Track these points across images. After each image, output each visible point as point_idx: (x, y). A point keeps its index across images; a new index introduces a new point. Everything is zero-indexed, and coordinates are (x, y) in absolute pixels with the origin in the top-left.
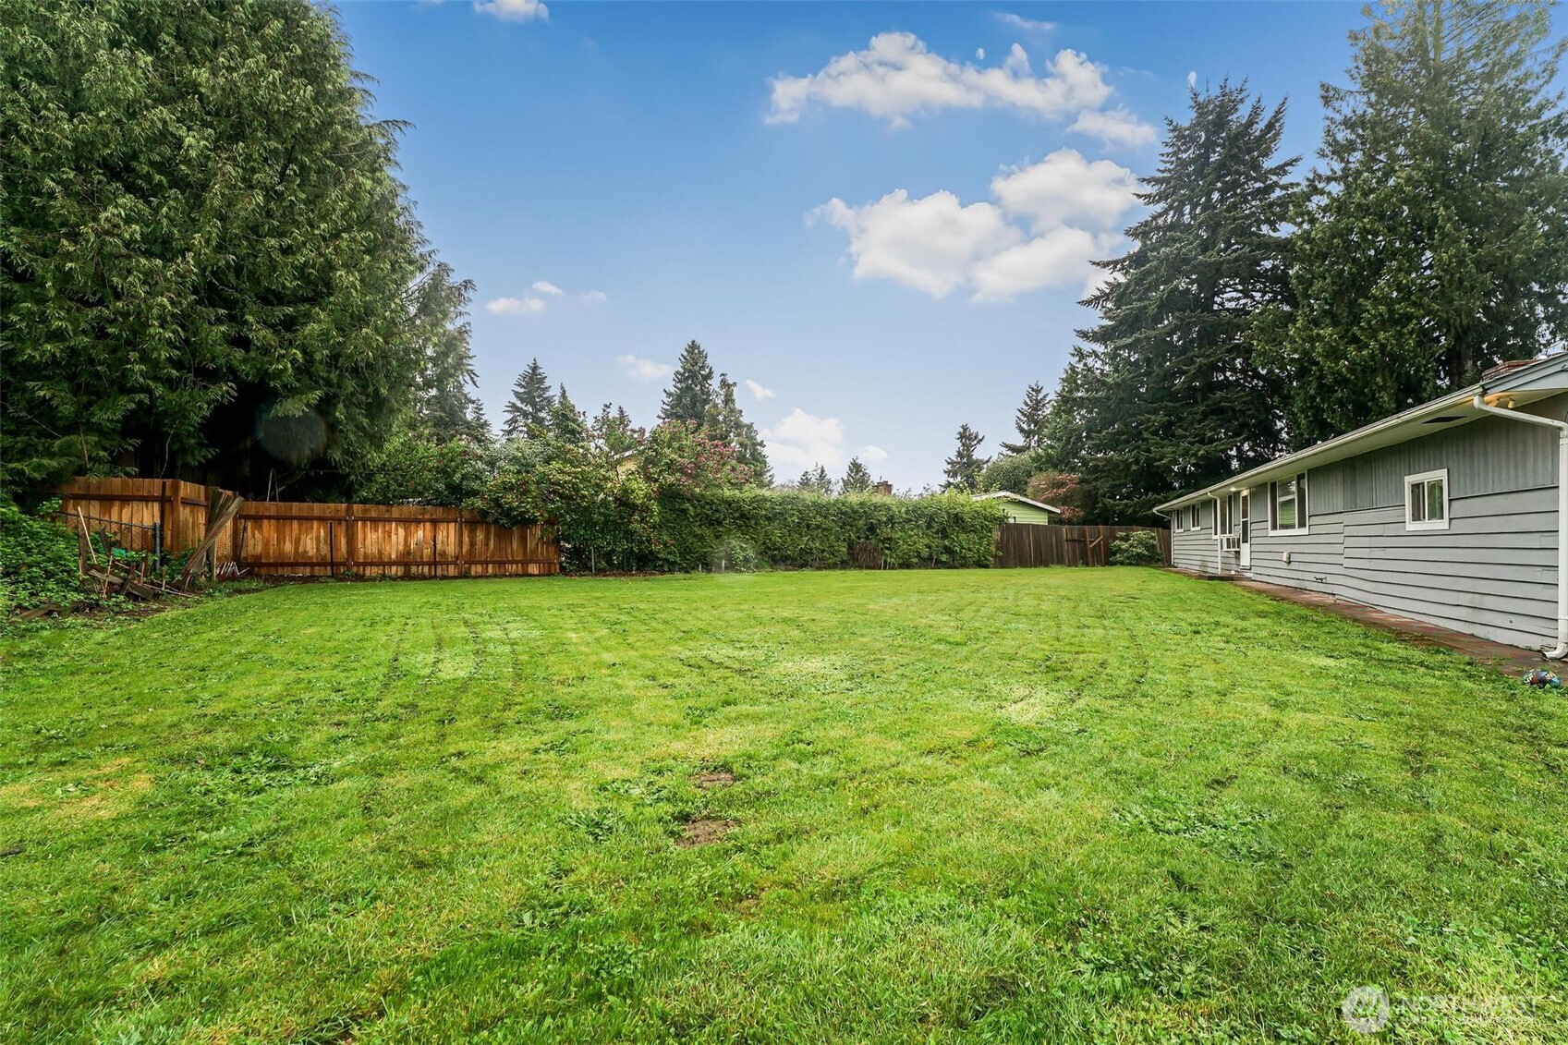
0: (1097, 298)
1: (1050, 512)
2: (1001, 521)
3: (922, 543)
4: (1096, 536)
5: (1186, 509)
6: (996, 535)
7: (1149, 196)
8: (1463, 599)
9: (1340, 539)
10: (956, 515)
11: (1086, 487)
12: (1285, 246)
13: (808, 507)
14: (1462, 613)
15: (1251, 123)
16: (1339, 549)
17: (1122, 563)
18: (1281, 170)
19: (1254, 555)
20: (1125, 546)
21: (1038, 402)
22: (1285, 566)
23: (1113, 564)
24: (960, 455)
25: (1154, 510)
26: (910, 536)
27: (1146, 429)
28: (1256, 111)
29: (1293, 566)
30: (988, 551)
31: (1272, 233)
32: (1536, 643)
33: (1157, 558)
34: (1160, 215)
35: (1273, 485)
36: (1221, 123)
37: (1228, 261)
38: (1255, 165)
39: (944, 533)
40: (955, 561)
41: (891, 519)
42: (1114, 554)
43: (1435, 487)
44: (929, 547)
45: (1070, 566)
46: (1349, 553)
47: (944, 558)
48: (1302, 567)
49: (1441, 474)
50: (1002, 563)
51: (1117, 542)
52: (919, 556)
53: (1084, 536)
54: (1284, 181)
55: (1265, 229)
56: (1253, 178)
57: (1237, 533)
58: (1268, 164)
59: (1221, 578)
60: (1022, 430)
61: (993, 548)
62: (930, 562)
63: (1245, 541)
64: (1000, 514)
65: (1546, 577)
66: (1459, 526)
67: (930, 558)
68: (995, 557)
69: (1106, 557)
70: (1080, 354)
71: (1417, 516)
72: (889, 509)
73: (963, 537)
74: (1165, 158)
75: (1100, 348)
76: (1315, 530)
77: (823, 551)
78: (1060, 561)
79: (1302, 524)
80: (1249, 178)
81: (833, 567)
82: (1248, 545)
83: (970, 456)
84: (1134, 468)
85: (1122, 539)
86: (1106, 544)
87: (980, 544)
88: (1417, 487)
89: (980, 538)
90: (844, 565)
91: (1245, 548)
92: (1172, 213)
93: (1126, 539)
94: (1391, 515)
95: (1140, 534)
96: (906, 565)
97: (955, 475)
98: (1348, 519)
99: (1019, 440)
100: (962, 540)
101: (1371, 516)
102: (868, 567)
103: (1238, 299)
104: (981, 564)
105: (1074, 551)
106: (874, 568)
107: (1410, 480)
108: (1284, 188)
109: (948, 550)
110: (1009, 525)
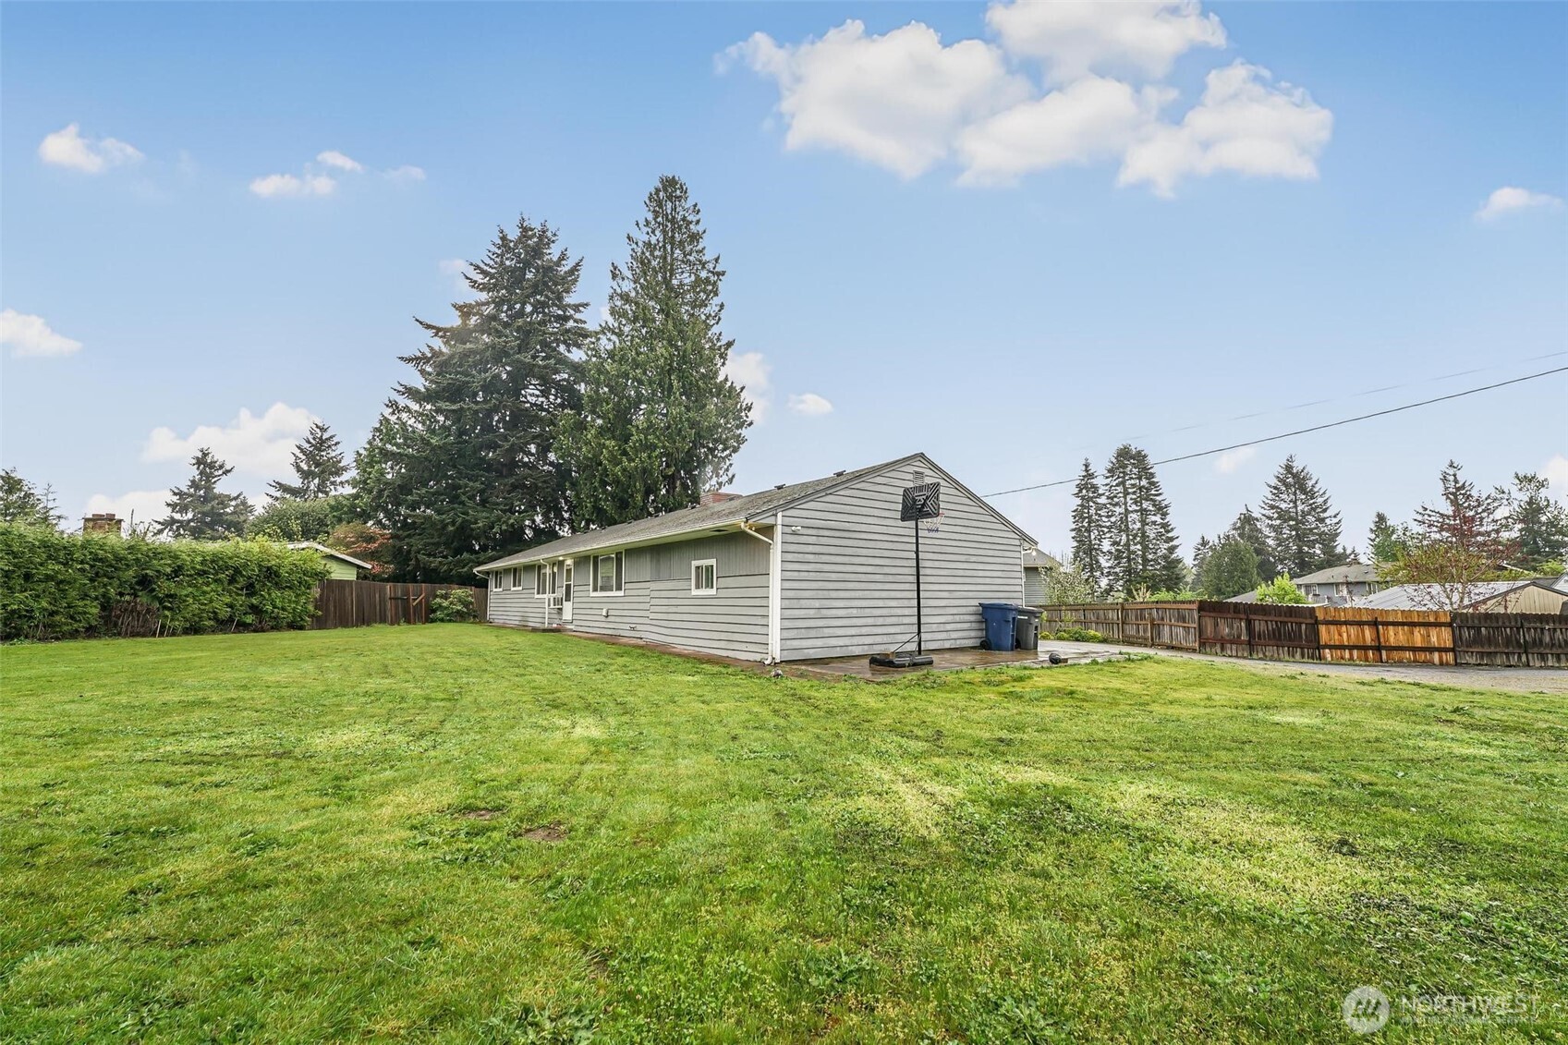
0: (417, 358)
1: (359, 567)
2: (320, 576)
3: (221, 602)
4: (418, 593)
5: (507, 571)
6: (316, 592)
7: (475, 282)
8: (723, 636)
9: (648, 599)
10: (269, 568)
11: (398, 543)
12: (577, 369)
13: (32, 548)
14: (722, 644)
15: (558, 263)
16: (647, 606)
17: (442, 620)
18: (577, 308)
19: (576, 611)
20: (445, 604)
21: (322, 441)
22: (604, 619)
23: (433, 621)
24: (194, 484)
25: (475, 571)
26: (205, 593)
27: (464, 494)
28: (563, 257)
29: (610, 619)
30: (305, 611)
31: (567, 354)
32: (758, 657)
33: (474, 614)
34: (483, 304)
35: (596, 558)
36: (537, 252)
37: (539, 366)
38: (560, 298)
39: (251, 589)
40: (261, 621)
41: (178, 571)
42: (434, 611)
43: (709, 569)
44: (231, 606)
45: (392, 624)
46: (653, 609)
47: (249, 619)
48: (618, 619)
49: (713, 562)
50: (320, 624)
51: (438, 600)
52: (216, 619)
53: (408, 594)
54: (577, 316)
55: (562, 348)
56: (556, 306)
57: (561, 593)
58: (570, 299)
59: (545, 631)
60: (299, 469)
61: (311, 607)
62: (226, 624)
63: (568, 599)
64: (320, 568)
65: (763, 621)
66: (723, 593)
67: (231, 619)
68: (312, 616)
69: (428, 615)
70: (393, 405)
71: (698, 587)
72: (177, 557)
73: (276, 594)
74: (490, 254)
75: (415, 407)
76: (628, 593)
77: (52, 614)
78: (383, 620)
79: (619, 588)
80: (554, 305)
81: (74, 635)
82: (570, 603)
83: (209, 489)
84: (451, 528)
85: (442, 597)
86: (427, 602)
87: (297, 603)
88: (698, 568)
89: (297, 596)
90: (91, 632)
91: (567, 606)
92: (493, 306)
93: (445, 597)
94: (682, 585)
95: (458, 592)
96: (194, 629)
97: (184, 509)
98: (653, 586)
99: (295, 481)
100: (275, 599)
101: (669, 585)
102: (134, 634)
103: (538, 396)
104: (295, 626)
105: (397, 608)
106: (144, 635)
107: (695, 563)
108: (576, 321)
109: (255, 610)
110: (331, 582)
